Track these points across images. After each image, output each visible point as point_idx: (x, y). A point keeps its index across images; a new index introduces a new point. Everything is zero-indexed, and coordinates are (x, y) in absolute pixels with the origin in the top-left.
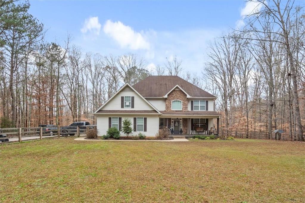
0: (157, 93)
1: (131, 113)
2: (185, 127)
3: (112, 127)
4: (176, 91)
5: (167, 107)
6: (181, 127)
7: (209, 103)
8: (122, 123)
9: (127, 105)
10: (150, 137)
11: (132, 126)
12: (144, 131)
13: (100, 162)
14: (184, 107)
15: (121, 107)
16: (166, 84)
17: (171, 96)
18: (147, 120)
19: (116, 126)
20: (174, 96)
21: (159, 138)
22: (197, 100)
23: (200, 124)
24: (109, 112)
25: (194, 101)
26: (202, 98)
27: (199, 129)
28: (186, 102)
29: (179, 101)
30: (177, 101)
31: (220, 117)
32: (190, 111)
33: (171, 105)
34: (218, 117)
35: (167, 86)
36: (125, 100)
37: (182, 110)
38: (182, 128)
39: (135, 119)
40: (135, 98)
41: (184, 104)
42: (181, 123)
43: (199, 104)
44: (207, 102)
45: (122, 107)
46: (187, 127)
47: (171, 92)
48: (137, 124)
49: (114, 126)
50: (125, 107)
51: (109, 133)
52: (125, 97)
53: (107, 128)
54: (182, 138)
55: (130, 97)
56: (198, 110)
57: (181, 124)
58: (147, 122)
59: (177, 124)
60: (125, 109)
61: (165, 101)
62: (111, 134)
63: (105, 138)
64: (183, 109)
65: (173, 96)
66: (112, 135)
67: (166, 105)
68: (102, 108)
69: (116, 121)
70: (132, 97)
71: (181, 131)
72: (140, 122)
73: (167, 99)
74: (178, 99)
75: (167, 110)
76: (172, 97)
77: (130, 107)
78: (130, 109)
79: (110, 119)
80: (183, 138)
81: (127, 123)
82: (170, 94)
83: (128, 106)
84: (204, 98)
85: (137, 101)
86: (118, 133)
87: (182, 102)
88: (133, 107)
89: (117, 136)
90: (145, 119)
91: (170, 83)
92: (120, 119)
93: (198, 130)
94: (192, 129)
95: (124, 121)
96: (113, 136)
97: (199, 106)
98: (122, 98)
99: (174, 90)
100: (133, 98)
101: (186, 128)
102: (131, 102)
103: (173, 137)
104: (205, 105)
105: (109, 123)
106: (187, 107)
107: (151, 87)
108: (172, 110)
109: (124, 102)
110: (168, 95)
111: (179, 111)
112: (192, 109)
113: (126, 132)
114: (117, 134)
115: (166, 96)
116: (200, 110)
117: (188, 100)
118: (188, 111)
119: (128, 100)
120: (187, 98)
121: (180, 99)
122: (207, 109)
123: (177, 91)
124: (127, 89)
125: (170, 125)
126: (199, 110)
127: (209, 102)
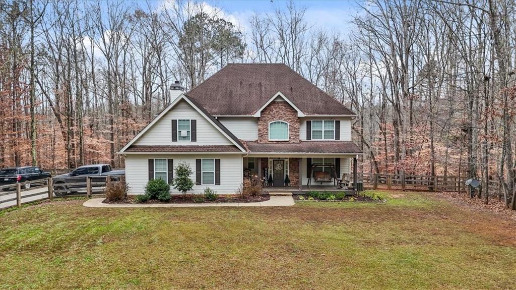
0: (242, 107)
1: (190, 151)
2: (294, 173)
3: (155, 178)
4: (278, 103)
5: (260, 134)
6: (288, 172)
7: (341, 124)
8: (174, 171)
9: (182, 136)
10: (226, 195)
11: (193, 177)
12: (216, 184)
13: (140, 261)
14: (292, 135)
15: (171, 139)
16: (260, 84)
17: (267, 112)
18: (221, 162)
19: (162, 175)
20: (274, 114)
21: (242, 198)
22: (319, 120)
23: (323, 167)
24: (149, 150)
25: (312, 121)
26: (328, 115)
27: (322, 176)
28: (296, 125)
29: (282, 123)
30: (279, 122)
31: (357, 156)
32: (306, 140)
33: (267, 130)
34: (354, 155)
35: (263, 89)
36: (179, 126)
37: (288, 140)
38: (288, 174)
39: (198, 162)
40: (197, 123)
41: (292, 128)
42: (287, 164)
43: (323, 127)
44: (338, 123)
45: (174, 138)
46: (298, 172)
47: (268, 106)
48: (202, 172)
49: (159, 175)
50: (179, 140)
51: (149, 189)
52: (179, 120)
53: (145, 180)
54: (285, 195)
55: (189, 120)
56: (320, 138)
57: (287, 167)
58: (221, 168)
59: (279, 167)
60: (180, 143)
61: (257, 123)
62: (153, 191)
63: (143, 200)
64: (290, 138)
65: (271, 113)
66: (156, 193)
67: (259, 130)
68: (134, 143)
69: (162, 167)
70: (192, 120)
71: (287, 181)
72: (208, 168)
73: (260, 119)
74: (280, 118)
75: (261, 141)
76: (269, 116)
77: (189, 140)
78: (188, 143)
79: (151, 162)
80: (289, 195)
81: (183, 172)
82: (265, 109)
83: (184, 137)
84: (331, 115)
85: (201, 127)
86: (167, 189)
87: (288, 124)
88: (194, 139)
89: (165, 197)
90: (218, 162)
91: (268, 83)
92: (171, 162)
93: (320, 178)
94: (309, 176)
95: (178, 168)
96: (157, 196)
97: (322, 131)
98: (174, 122)
99: (273, 102)
100: (194, 123)
101: (296, 174)
102: (190, 130)
103: (270, 193)
104: (334, 130)
105: (149, 170)
106: (297, 134)
107: (231, 92)
108: (269, 140)
109: (178, 130)
110: (262, 112)
111: (282, 141)
112: (309, 137)
113: (182, 189)
114: (165, 192)
115: (258, 114)
116: (324, 138)
117: (301, 120)
118: (301, 141)
119: (184, 127)
120: (299, 118)
121: (285, 118)
122: (338, 137)
123: (280, 104)
124: (183, 105)
125: (266, 169)
126: (322, 138)
127: (341, 122)
